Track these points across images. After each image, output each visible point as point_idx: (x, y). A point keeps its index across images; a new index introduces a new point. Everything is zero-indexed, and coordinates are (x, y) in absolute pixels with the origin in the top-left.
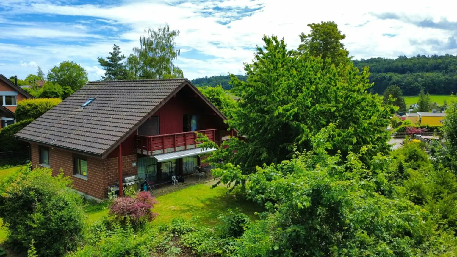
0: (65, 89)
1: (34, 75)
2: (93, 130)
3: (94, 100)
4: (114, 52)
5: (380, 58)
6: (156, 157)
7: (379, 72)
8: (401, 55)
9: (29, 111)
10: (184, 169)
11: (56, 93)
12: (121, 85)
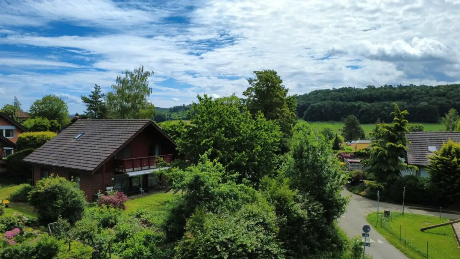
0: (52, 123)
1: (11, 105)
2: (84, 156)
3: (84, 134)
4: (95, 91)
5: (351, 88)
6: (128, 173)
7: (349, 100)
8: (370, 85)
9: (28, 142)
10: (149, 184)
11: (45, 126)
12: (104, 123)
